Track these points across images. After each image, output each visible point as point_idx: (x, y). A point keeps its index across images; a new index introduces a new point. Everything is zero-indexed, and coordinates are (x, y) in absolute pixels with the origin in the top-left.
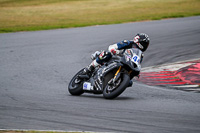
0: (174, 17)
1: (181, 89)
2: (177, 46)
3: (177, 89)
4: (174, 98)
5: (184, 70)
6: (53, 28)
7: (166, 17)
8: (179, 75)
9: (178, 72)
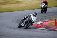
0: (39, 9)
1: (41, 29)
2: (40, 17)
3: (40, 29)
4: (39, 32)
5: (41, 24)
6: (4, 12)
7: (36, 9)
8: (40, 25)
9: (40, 24)
